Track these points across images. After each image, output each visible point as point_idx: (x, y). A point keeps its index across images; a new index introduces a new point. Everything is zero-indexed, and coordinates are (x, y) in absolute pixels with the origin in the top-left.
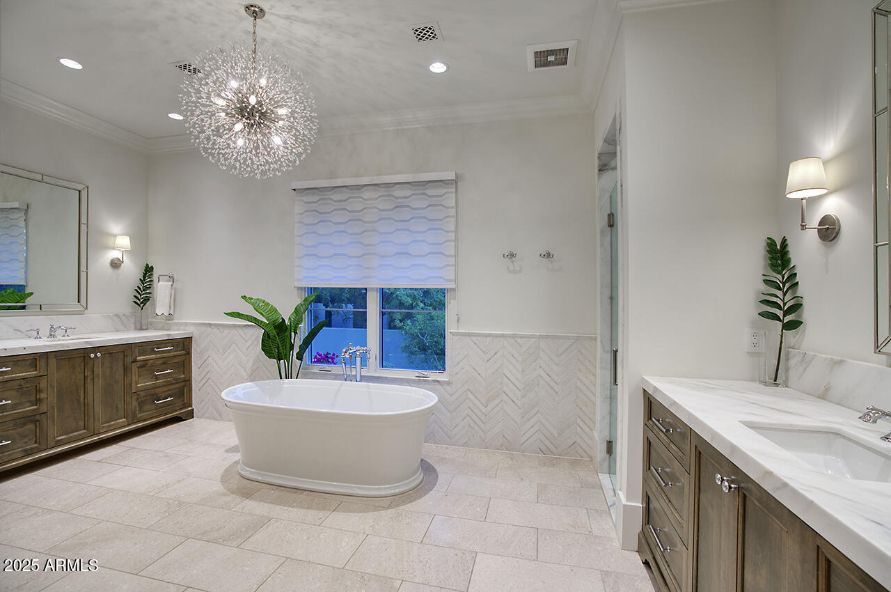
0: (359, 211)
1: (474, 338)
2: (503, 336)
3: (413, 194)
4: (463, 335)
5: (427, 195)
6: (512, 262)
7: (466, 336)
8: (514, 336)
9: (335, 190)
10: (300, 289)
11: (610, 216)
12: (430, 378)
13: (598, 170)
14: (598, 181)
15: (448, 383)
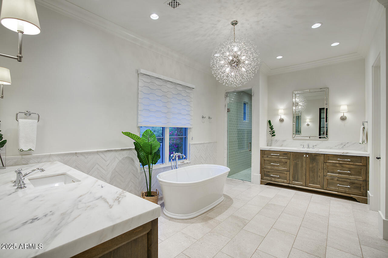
0: (166, 92)
2: (202, 144)
5: (186, 92)
6: (203, 119)
11: (228, 109)
12: (185, 162)
13: (226, 96)
14: (226, 99)
15: (190, 163)
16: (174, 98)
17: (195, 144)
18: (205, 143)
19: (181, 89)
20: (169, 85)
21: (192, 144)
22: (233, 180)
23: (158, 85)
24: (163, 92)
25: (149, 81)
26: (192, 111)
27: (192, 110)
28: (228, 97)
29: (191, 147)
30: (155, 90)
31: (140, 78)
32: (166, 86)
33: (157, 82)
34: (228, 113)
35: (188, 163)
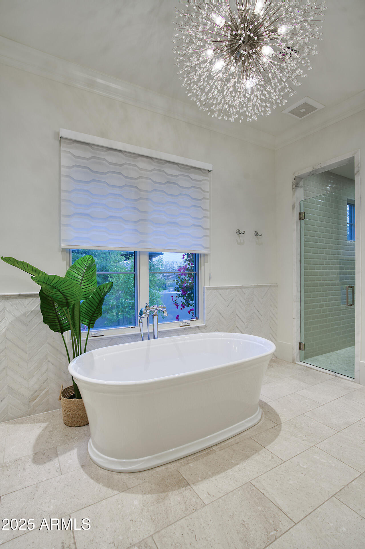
0: (135, 179)
1: (220, 291)
2: (236, 288)
3: (180, 175)
4: (213, 289)
5: (190, 178)
6: (239, 237)
7: (215, 289)
8: (241, 288)
9: (110, 152)
10: (64, 250)
11: (300, 214)
12: (191, 326)
13: (294, 186)
14: (294, 192)
15: (205, 327)
16: (155, 190)
17: (217, 289)
18: (245, 288)
19: (177, 173)
20: (142, 164)
21: (208, 289)
22: (312, 369)
23: (111, 163)
24: (126, 177)
25: (88, 155)
26: (209, 220)
27: (207, 217)
28: (301, 187)
29: (205, 294)
30: (106, 174)
31: (62, 149)
32: (136, 166)
33: (111, 158)
34: (302, 221)
35: (198, 327)
